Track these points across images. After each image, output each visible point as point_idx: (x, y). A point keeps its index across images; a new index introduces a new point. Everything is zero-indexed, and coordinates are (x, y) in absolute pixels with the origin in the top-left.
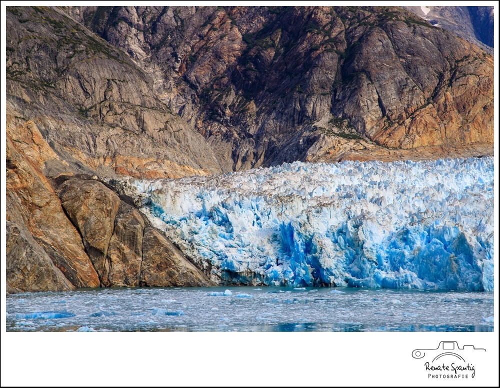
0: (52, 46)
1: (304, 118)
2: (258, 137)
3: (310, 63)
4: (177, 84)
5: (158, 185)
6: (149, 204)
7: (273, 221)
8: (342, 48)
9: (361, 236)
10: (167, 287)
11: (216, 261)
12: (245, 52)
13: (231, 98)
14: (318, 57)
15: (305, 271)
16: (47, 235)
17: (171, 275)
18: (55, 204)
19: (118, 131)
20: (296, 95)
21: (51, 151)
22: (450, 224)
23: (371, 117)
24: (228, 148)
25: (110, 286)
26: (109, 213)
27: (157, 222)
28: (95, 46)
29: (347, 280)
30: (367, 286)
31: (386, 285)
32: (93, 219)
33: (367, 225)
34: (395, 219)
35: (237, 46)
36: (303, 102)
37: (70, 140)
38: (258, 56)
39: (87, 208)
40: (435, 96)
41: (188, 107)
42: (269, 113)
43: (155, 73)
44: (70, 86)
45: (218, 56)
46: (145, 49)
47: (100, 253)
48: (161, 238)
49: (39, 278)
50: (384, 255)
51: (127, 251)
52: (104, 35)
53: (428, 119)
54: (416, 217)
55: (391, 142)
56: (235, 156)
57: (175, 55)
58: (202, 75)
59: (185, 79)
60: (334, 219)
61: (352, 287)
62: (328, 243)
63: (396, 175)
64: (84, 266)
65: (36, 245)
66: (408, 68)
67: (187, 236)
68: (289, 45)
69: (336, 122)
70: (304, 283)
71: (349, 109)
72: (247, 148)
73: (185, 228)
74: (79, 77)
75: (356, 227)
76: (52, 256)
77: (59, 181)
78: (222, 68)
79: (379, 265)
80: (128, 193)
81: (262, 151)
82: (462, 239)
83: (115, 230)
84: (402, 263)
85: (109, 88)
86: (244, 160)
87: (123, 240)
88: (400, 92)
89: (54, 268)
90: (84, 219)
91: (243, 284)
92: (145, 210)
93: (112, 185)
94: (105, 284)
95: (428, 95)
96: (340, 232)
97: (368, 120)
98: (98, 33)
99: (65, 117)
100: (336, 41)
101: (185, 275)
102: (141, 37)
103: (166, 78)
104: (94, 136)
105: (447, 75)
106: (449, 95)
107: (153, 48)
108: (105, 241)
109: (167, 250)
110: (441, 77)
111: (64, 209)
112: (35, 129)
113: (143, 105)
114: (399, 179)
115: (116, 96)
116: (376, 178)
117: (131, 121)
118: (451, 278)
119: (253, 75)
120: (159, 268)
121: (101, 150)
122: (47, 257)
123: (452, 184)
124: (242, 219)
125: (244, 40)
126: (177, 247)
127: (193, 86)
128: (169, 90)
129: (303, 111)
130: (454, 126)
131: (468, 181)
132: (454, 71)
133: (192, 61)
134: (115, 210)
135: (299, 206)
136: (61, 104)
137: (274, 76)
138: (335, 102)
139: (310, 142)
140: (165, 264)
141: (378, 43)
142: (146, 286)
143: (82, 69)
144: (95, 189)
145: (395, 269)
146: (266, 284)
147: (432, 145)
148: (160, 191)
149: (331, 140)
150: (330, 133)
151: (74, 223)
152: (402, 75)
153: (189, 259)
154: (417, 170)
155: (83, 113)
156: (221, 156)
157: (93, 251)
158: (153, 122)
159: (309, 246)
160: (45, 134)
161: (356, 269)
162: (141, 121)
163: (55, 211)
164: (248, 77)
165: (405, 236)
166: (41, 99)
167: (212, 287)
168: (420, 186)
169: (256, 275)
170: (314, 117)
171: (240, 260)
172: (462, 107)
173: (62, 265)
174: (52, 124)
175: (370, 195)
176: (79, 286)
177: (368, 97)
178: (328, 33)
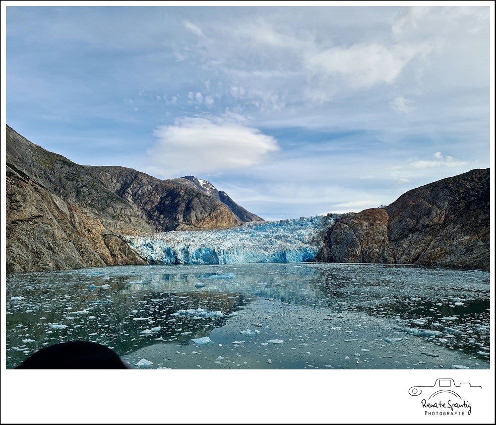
0: (106, 199)
1: (176, 219)
2: (163, 224)
3: (178, 205)
4: (141, 210)
5: (133, 237)
6: (130, 242)
7: (165, 246)
8: (187, 202)
9: (189, 251)
10: (134, 265)
11: (148, 258)
12: (160, 202)
13: (156, 214)
14: (180, 204)
15: (173, 260)
16: (99, 251)
17: (135, 261)
18: (103, 242)
19: (123, 222)
20: (174, 213)
21: (103, 227)
22: (212, 247)
23: (193, 219)
24: (154, 227)
25: (118, 265)
26: (118, 245)
27: (132, 247)
28: (118, 199)
29: (184, 262)
30: (190, 264)
31: (195, 263)
32: (113, 246)
33: (190, 247)
34: (198, 246)
35: (158, 200)
36: (176, 215)
37: (109, 225)
38: (164, 203)
39: (112, 243)
40: (210, 214)
41: (144, 216)
42: (166, 218)
43: (135, 207)
44: (110, 210)
45: (153, 203)
46: (132, 200)
47: (115, 255)
48: (133, 251)
49: (96, 263)
50: (194, 255)
51: (123, 255)
52: (121, 196)
53: (208, 220)
54: (203, 245)
55: (198, 226)
56: (156, 229)
57: (141, 202)
58: (148, 207)
59: (144, 208)
60: (182, 246)
61: (186, 264)
62: (180, 252)
63: (199, 234)
64: (110, 259)
65: (96, 254)
66: (203, 207)
67: (140, 251)
68: (173, 200)
69: (184, 220)
70: (173, 263)
71: (188, 217)
72: (160, 227)
73: (140, 249)
74: (113, 207)
75: (187, 248)
76: (100, 257)
77: (104, 236)
78: (154, 206)
79: (193, 258)
80: (124, 239)
81: (164, 228)
82: (214, 251)
83: (120, 249)
84: (199, 257)
85: (121, 210)
86: (159, 230)
87: (122, 252)
88: (201, 213)
89: (101, 260)
90: (111, 246)
91: (156, 264)
92: (129, 244)
93: (120, 237)
94: (116, 264)
95: (208, 214)
96: (183, 249)
97: (193, 220)
98: (119, 196)
99: (108, 218)
100: (185, 200)
101: (139, 261)
102: (132, 197)
103: (138, 208)
104: (116, 223)
105: (213, 209)
106: (213, 214)
107: (135, 200)
108: (117, 252)
109: (134, 255)
110: (211, 210)
111: (105, 243)
112: (99, 221)
113: (131, 215)
114: (199, 235)
115: (123, 213)
116: (194, 235)
117: (127, 219)
118: (211, 261)
119: (162, 208)
120: (132, 260)
121: (118, 227)
122: (99, 257)
123: (213, 237)
124: (156, 246)
125: (161, 198)
126: (137, 254)
127: (146, 210)
128: (139, 211)
129: (176, 217)
130: (214, 222)
131: (217, 236)
132: (214, 208)
133: (146, 204)
134: (120, 244)
135: (172, 242)
136: (107, 214)
137: (168, 208)
138: (184, 215)
139: (177, 225)
140: (134, 259)
141: (196, 201)
142: (128, 265)
143: (114, 205)
144: (114, 238)
145: (197, 259)
146: (162, 263)
147: (209, 227)
148: (133, 239)
149: (183, 225)
150: (183, 223)
151: (108, 247)
152: (202, 209)
153: (141, 257)
154: (204, 233)
155: (113, 217)
156: (152, 229)
157: (113, 255)
158: (133, 220)
159: (174, 253)
160: (102, 223)
161: (187, 259)
162: (130, 220)
163: (102, 244)
164: (161, 208)
165: (200, 250)
166: (102, 213)
167: (147, 265)
168: (205, 237)
169: (160, 261)
170: (179, 219)
171: (155, 257)
172: (216, 218)
173: (104, 259)
174: (104, 220)
175: (192, 240)
176: (108, 265)
177: (193, 214)
178: (183, 198)
